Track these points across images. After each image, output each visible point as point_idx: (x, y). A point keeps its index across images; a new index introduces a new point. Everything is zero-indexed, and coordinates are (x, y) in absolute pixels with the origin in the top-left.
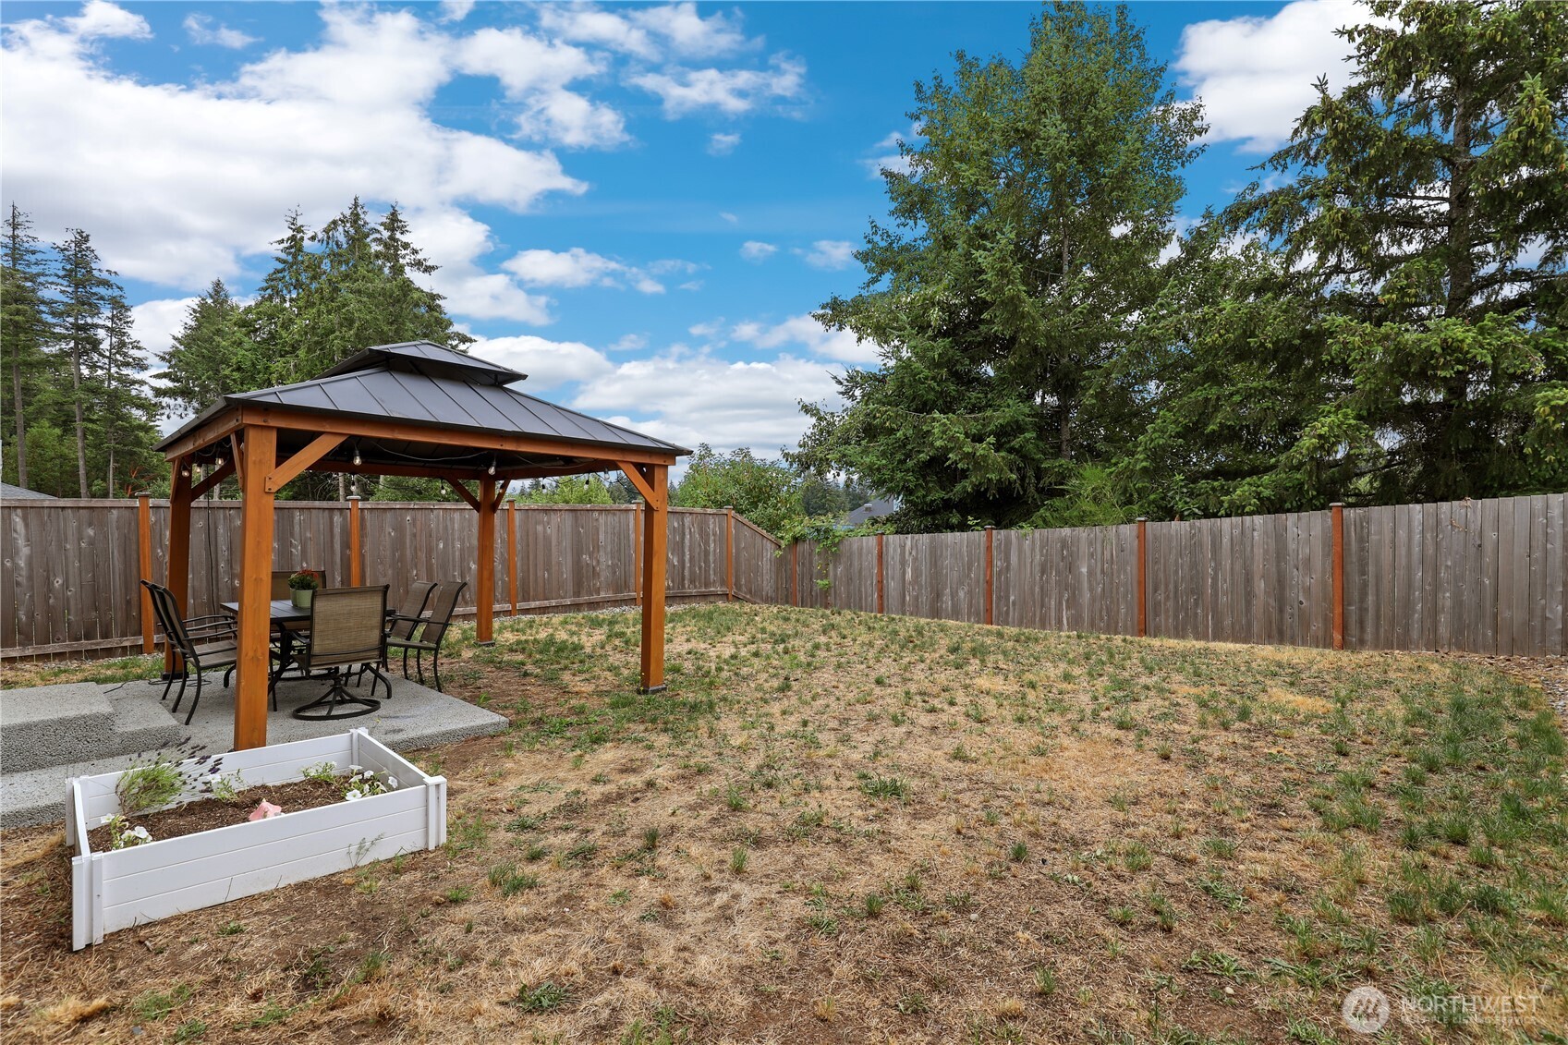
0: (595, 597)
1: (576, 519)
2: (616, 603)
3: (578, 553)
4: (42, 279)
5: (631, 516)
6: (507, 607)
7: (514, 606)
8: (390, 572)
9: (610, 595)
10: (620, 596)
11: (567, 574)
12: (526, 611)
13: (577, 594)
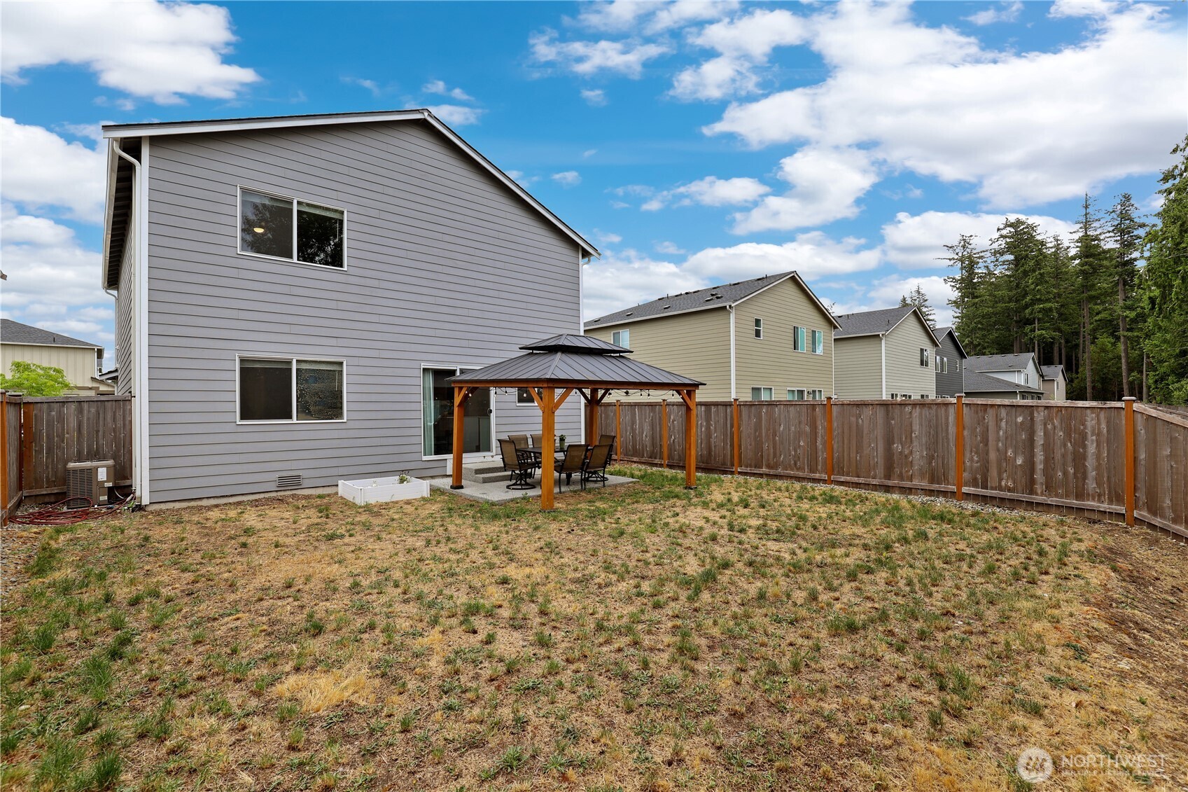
0: (907, 484)
1: (887, 412)
2: (931, 493)
3: (889, 441)
4: (1102, 237)
5: (952, 410)
6: (825, 477)
7: (829, 477)
8: (753, 443)
9: (924, 484)
10: (935, 487)
11: (879, 459)
12: (842, 483)
13: (888, 477)
